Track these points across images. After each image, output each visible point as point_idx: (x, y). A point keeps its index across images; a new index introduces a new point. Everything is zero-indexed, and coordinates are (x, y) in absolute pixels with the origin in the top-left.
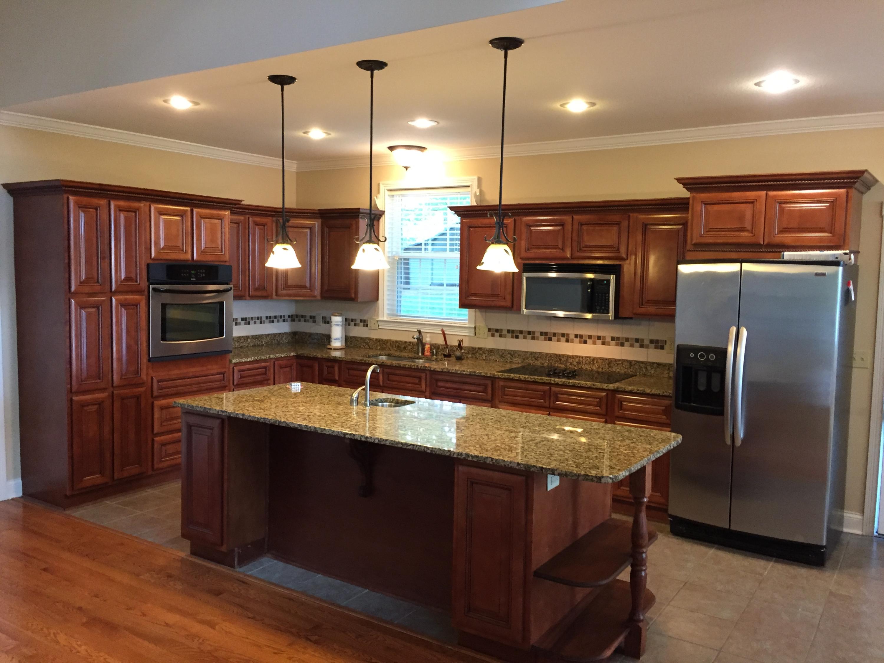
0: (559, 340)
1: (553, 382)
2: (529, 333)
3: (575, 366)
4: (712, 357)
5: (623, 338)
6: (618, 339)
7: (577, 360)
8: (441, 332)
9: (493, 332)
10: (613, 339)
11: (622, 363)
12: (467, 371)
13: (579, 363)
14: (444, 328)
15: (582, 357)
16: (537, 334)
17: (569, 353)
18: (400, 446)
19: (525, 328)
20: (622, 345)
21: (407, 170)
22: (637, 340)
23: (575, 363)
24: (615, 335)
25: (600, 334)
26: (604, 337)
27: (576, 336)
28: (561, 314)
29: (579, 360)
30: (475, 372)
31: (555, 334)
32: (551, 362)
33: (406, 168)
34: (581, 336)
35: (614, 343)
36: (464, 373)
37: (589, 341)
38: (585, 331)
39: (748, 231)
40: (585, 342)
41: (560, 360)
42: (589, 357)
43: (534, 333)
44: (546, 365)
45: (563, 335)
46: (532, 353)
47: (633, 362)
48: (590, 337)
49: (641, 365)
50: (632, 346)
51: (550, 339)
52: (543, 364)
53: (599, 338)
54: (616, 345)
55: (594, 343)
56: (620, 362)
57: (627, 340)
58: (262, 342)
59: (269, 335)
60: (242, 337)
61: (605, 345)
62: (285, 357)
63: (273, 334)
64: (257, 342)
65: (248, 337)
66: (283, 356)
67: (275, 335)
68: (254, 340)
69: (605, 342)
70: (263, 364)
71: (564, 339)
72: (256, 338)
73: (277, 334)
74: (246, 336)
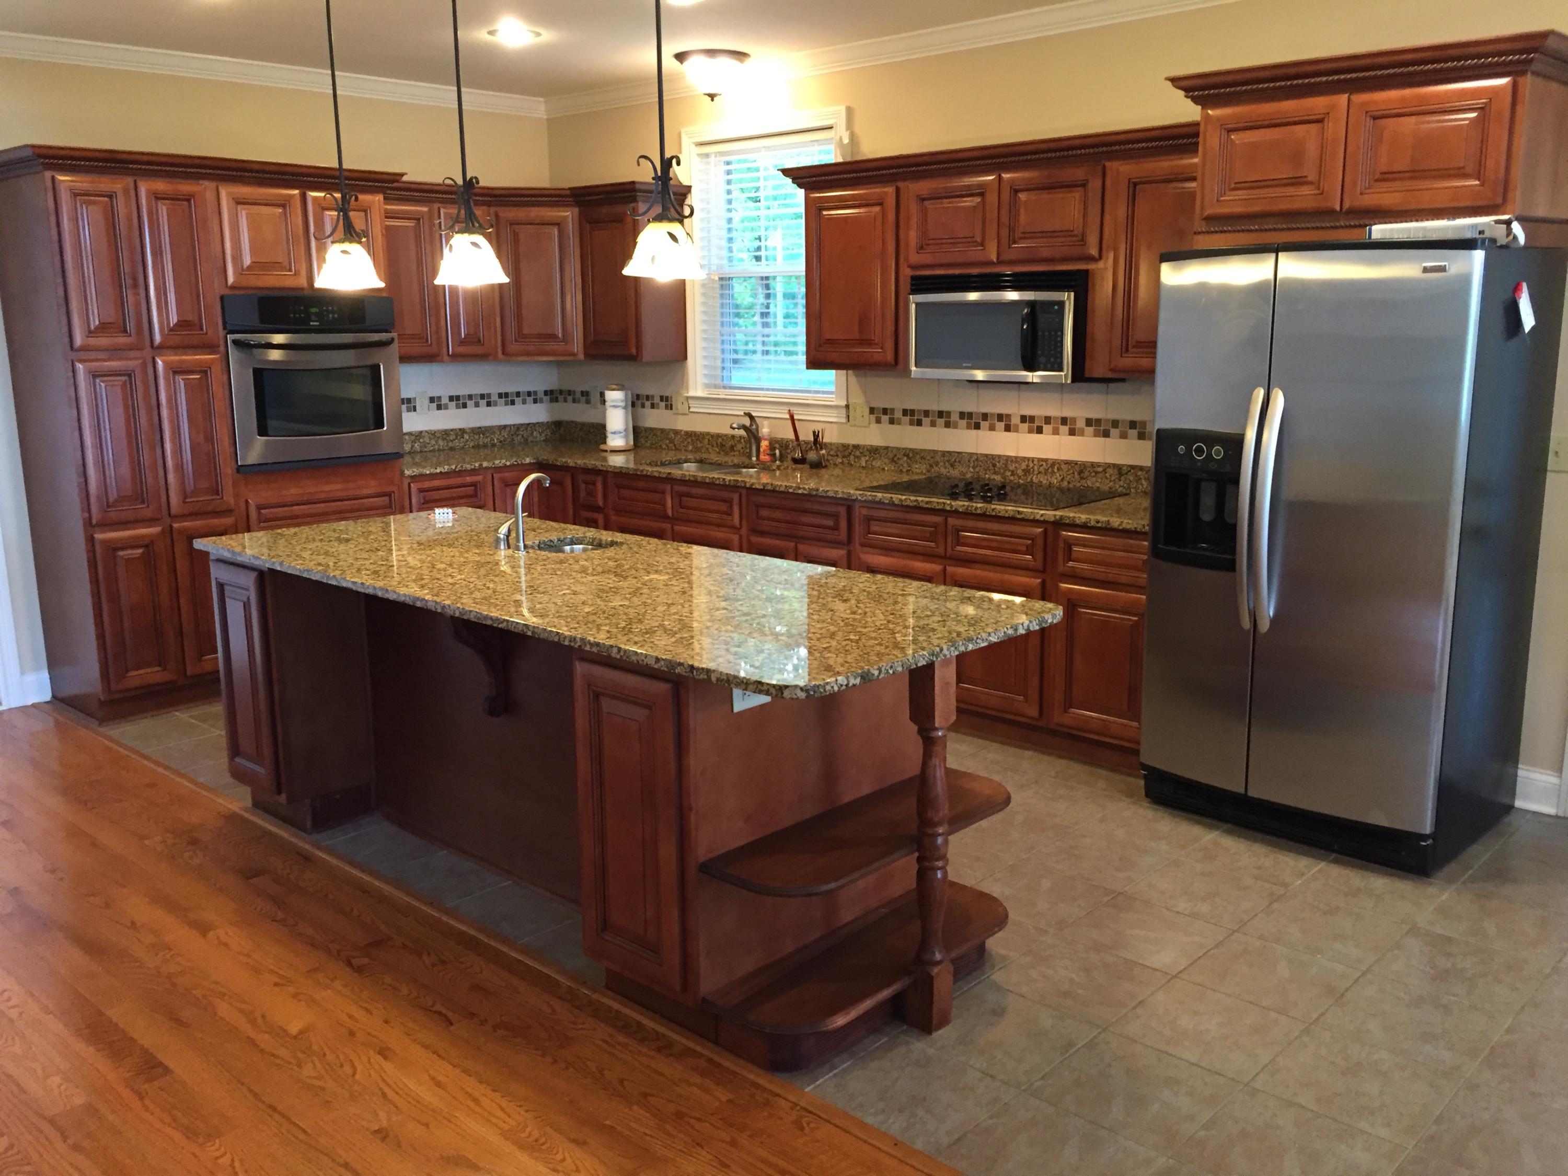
0: (992, 428)
1: (948, 508)
2: (941, 414)
3: (1020, 477)
4: (1218, 452)
5: (1107, 420)
6: (1098, 422)
7: (1024, 466)
8: (788, 416)
9: (881, 414)
10: (1089, 422)
11: (1105, 471)
12: (804, 489)
13: (1027, 471)
14: (795, 410)
15: (1033, 460)
16: (955, 417)
17: (1012, 453)
18: (489, 622)
19: (934, 407)
20: (1106, 434)
21: (712, 100)
22: (1133, 425)
23: (1020, 472)
24: (1094, 415)
25: (1067, 413)
26: (1074, 420)
27: (1024, 419)
28: (980, 375)
29: (1028, 466)
30: (818, 490)
31: (985, 416)
32: (977, 470)
33: (712, 97)
34: (1032, 419)
35: (1090, 430)
36: (800, 492)
37: (1046, 428)
38: (1038, 408)
39: (1311, 183)
40: (1040, 431)
41: (994, 466)
42: (1046, 460)
43: (949, 414)
44: (969, 476)
45: (1000, 417)
46: (944, 453)
47: (1125, 468)
48: (1048, 420)
49: (1139, 473)
50: (1123, 436)
51: (977, 427)
52: (964, 475)
53: (1064, 421)
54: (1095, 436)
55: (1056, 432)
56: (1100, 469)
57: (1115, 424)
58: (492, 439)
59: (505, 427)
60: (452, 430)
61: (1074, 435)
62: (512, 466)
63: (514, 425)
64: (482, 440)
65: (462, 431)
66: (508, 463)
67: (518, 429)
68: (477, 437)
69: (1074, 429)
70: (469, 479)
71: (1001, 425)
72: (479, 434)
73: (522, 425)
74: (460, 429)
